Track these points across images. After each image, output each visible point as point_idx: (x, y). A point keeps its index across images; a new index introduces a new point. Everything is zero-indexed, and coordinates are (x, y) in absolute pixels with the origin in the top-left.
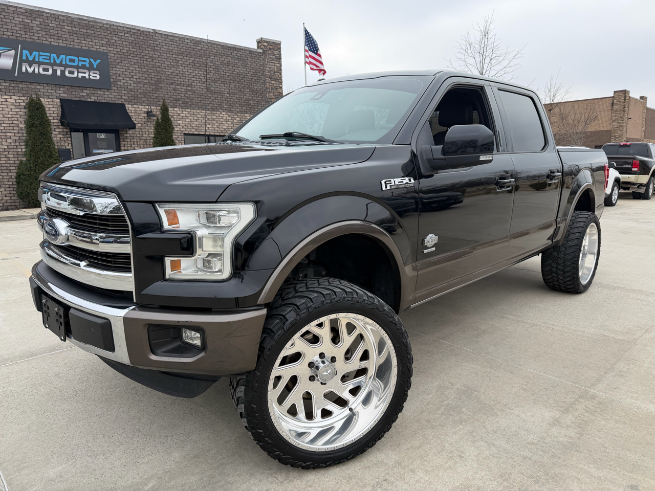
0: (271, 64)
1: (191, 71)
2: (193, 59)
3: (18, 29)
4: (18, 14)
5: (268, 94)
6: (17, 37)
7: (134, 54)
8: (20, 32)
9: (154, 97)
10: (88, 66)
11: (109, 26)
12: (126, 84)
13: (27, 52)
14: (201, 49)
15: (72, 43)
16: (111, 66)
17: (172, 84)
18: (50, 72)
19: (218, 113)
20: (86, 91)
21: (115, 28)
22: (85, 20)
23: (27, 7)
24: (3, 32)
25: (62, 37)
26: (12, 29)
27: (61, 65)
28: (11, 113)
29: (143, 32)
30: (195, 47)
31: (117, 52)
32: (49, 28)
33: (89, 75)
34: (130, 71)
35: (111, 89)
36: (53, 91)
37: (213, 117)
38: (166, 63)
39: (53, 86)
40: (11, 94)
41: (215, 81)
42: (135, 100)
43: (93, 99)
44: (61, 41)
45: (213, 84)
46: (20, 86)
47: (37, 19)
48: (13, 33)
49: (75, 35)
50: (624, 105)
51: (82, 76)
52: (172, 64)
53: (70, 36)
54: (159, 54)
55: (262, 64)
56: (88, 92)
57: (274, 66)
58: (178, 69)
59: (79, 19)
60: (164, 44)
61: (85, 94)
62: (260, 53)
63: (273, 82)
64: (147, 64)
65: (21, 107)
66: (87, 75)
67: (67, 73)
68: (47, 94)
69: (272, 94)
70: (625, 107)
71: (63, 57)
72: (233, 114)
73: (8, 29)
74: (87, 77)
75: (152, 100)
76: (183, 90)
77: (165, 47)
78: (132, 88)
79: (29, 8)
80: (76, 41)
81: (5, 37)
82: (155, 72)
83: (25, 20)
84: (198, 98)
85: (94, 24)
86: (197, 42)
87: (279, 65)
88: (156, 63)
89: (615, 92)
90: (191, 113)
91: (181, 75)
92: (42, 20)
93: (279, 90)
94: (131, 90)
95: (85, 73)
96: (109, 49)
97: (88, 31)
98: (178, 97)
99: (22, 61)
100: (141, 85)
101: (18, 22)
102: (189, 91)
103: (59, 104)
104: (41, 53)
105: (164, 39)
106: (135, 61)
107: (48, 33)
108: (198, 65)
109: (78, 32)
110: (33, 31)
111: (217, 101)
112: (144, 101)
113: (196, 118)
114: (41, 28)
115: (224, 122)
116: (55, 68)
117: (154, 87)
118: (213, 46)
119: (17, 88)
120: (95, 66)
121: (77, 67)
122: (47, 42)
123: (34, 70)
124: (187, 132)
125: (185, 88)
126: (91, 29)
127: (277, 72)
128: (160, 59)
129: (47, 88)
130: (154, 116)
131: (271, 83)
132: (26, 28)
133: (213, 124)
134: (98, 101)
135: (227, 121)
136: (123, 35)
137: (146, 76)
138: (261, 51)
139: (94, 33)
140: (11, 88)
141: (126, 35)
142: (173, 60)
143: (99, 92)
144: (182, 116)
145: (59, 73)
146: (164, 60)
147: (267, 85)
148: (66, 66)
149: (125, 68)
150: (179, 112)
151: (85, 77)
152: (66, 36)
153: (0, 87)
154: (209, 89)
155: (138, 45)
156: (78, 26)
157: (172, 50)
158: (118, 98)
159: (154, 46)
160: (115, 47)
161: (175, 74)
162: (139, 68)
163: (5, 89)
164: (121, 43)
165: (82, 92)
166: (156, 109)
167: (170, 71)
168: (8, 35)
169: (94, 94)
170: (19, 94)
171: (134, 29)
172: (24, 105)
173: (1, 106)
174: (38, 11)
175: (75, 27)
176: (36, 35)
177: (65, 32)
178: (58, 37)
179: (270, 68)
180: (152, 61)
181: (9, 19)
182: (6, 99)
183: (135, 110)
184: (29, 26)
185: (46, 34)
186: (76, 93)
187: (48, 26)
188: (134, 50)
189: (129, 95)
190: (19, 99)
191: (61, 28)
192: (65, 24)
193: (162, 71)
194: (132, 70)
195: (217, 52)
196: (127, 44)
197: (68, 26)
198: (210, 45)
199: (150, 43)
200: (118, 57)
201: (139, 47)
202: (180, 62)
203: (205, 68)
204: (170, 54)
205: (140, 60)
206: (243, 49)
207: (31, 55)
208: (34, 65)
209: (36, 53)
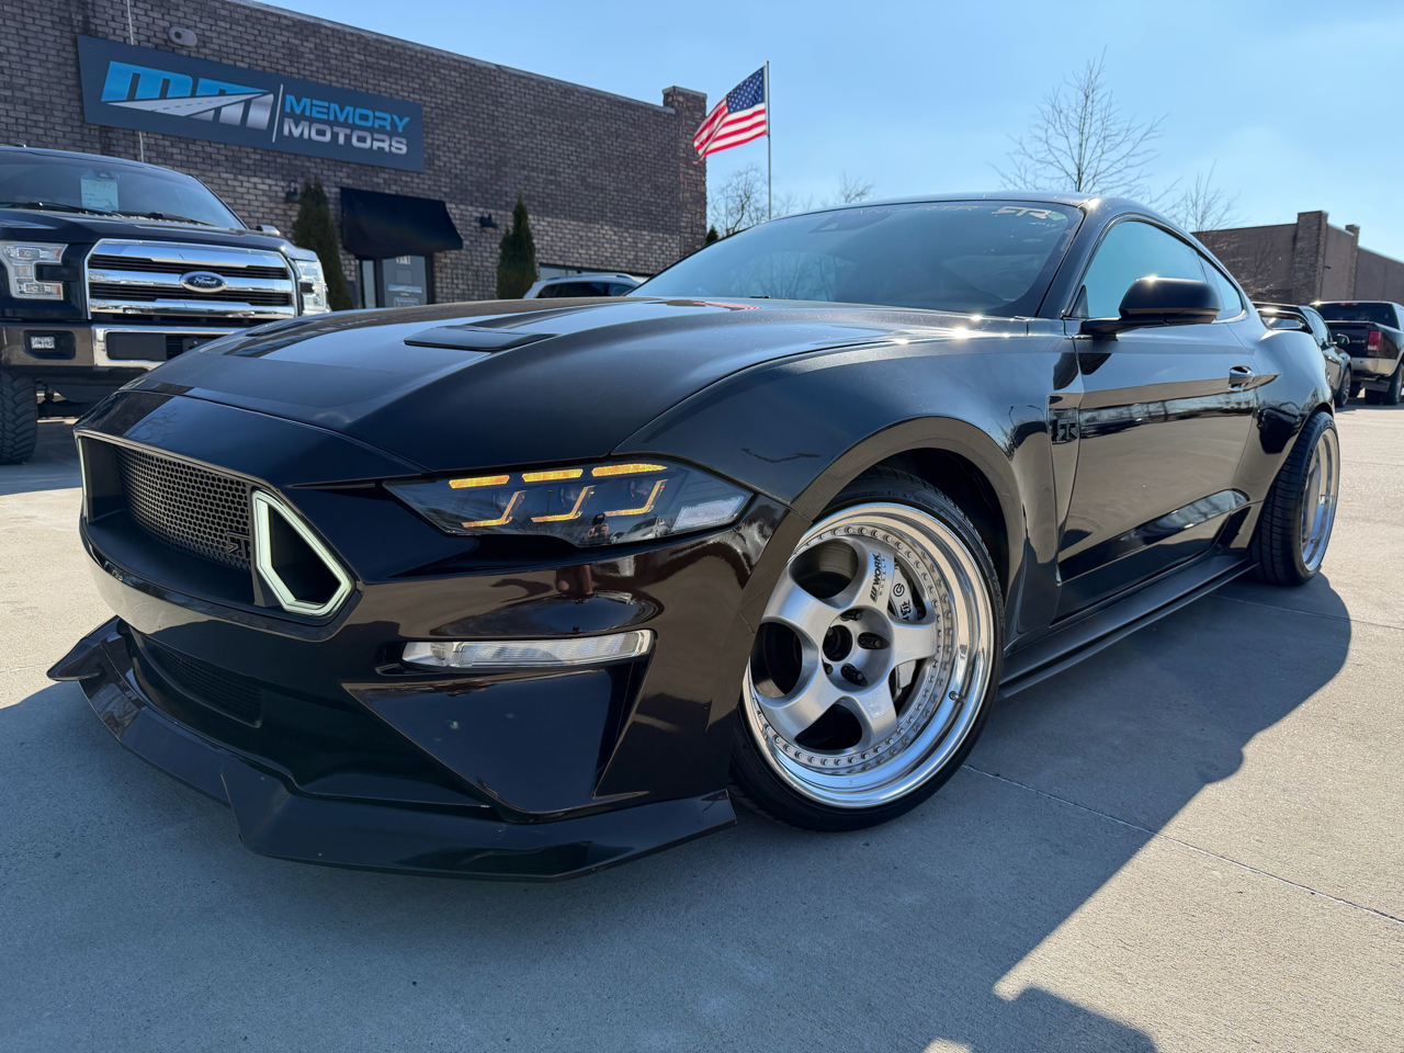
1: (556, 145)
2: (559, 122)
3: (280, 55)
4: (281, 29)
5: (681, 195)
6: (277, 70)
7: (463, 109)
8: (282, 62)
9: (493, 192)
10: (388, 128)
11: (424, 56)
12: (448, 165)
13: (293, 98)
14: (573, 105)
15: (365, 85)
16: (426, 129)
17: (523, 167)
18: (328, 137)
19: (597, 226)
20: (382, 175)
21: (435, 59)
22: (387, 43)
23: (295, 16)
24: (257, 60)
25: (349, 73)
26: (270, 55)
27: (345, 125)
28: (262, 210)
29: (480, 69)
30: (563, 100)
31: (436, 104)
32: (328, 55)
33: (390, 145)
34: (456, 140)
35: (424, 174)
36: (331, 173)
37: (590, 234)
38: (515, 127)
39: (330, 163)
40: (264, 175)
41: (593, 165)
42: (463, 196)
43: (394, 189)
44: (347, 81)
45: (591, 171)
46: (278, 160)
47: (310, 39)
48: (271, 63)
49: (369, 70)
50: (1318, 241)
51: (379, 148)
52: (526, 129)
53: (362, 71)
54: (504, 110)
55: (673, 135)
56: (387, 176)
58: (535, 141)
59: (377, 40)
60: (513, 93)
61: (381, 181)
62: (671, 115)
63: (691, 172)
64: (484, 129)
65: (278, 200)
66: (385, 146)
67: (354, 141)
68: (322, 177)
69: (688, 195)
70: (1318, 245)
71: (349, 109)
72: (622, 230)
73: (263, 55)
74: (387, 149)
75: (489, 196)
76: (541, 181)
77: (514, 98)
78: (458, 172)
79: (299, 17)
81: (259, 69)
82: (497, 143)
83: (292, 40)
84: (565, 196)
85: (402, 51)
86: (568, 90)
88: (498, 126)
89: (1300, 215)
90: (553, 225)
91: (539, 151)
92: (318, 41)
93: (701, 188)
94: (456, 176)
95: (383, 141)
96: (424, 98)
97: (392, 64)
98: (532, 193)
99: (284, 115)
100: (473, 168)
101: (280, 44)
102: (552, 182)
103: (339, 196)
104: (315, 102)
105: (513, 83)
106: (465, 122)
107: (328, 65)
108: (568, 134)
109: (375, 66)
110: (302, 60)
111: (596, 203)
112: (476, 198)
113: (560, 235)
114: (316, 55)
115: (606, 245)
116: (336, 129)
117: (494, 172)
118: (594, 98)
119: (273, 165)
120: (400, 130)
121: (371, 130)
122: (325, 82)
123: (302, 133)
124: (545, 261)
125: (544, 176)
126: (397, 60)
128: (505, 120)
129: (321, 166)
130: (495, 226)
131: (688, 174)
132: (293, 54)
133: (589, 248)
134: (401, 193)
135: (611, 242)
136: (447, 72)
137: (482, 150)
138: (672, 111)
139: (401, 68)
140: (264, 164)
141: (453, 73)
142: (526, 123)
143: (404, 178)
144: (540, 231)
145: (341, 139)
146: (512, 122)
147: (681, 175)
148: (354, 127)
149: (449, 134)
150: (534, 222)
151: (383, 149)
152: (355, 72)
153: (246, 161)
154: (583, 180)
155: (470, 93)
156: (375, 55)
157: (526, 104)
158: (435, 191)
159: (496, 96)
160: (433, 95)
161: (528, 149)
162: (470, 135)
163: (255, 165)
164: (443, 87)
165: (377, 176)
166: (496, 214)
167: (521, 143)
168: (264, 67)
169: (396, 180)
170: (277, 176)
171: (465, 63)
172: (283, 195)
173: (246, 196)
174: (313, 25)
175: (371, 56)
176: (307, 68)
177: (355, 64)
178: (343, 73)
179: (687, 144)
180: (493, 124)
181: (266, 37)
182: (255, 184)
183: (462, 215)
184: (297, 50)
185: (324, 68)
186: (367, 179)
187: (328, 51)
188: (465, 102)
189: (453, 186)
190: (276, 185)
191: (348, 57)
192: (355, 50)
193: (508, 142)
194: (459, 139)
195: (600, 111)
196: (453, 89)
197: (359, 53)
198: (588, 97)
199: (491, 90)
200: (437, 114)
201: (473, 96)
202: (538, 127)
203: (578, 141)
204: (522, 111)
205: (474, 121)
206: (642, 107)
207: (298, 104)
208: (303, 122)
209: (306, 101)
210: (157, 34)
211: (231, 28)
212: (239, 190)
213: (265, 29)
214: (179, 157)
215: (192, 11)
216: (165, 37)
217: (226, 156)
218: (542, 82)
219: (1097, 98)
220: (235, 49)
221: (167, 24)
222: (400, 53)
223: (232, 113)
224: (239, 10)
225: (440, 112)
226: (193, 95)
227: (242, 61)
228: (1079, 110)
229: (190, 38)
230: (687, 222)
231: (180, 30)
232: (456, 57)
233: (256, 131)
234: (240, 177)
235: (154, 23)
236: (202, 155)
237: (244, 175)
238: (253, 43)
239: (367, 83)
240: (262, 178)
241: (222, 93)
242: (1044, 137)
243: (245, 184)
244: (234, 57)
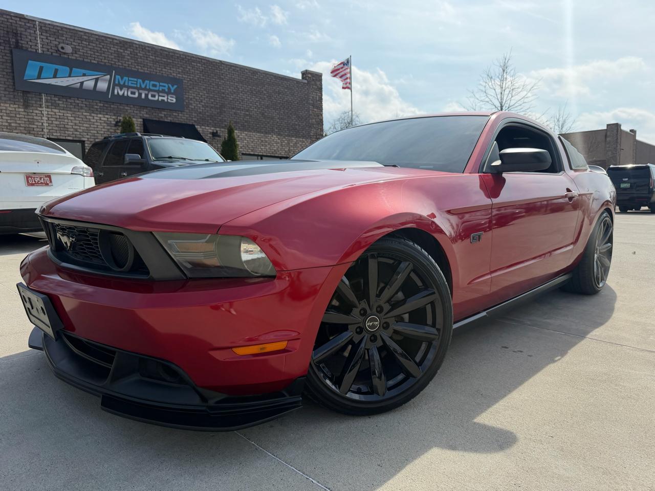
0: (314, 93)
1: (249, 98)
2: (251, 87)
3: (113, 57)
4: (114, 45)
5: (311, 121)
6: (112, 64)
7: (203, 81)
8: (114, 60)
9: (219, 120)
10: (167, 90)
11: (184, 57)
12: (196, 107)
13: (119, 77)
14: (257, 79)
15: (155, 71)
16: (185, 91)
17: (233, 109)
18: (136, 95)
19: (270, 136)
20: (164, 113)
21: (189, 58)
22: (166, 51)
23: (121, 39)
24: (102, 59)
25: (147, 65)
26: (108, 57)
27: (145, 89)
28: (103, 130)
29: (212, 62)
30: (252, 76)
31: (190, 79)
32: (137, 57)
33: (168, 99)
34: (200, 96)
35: (184, 112)
36: (138, 112)
37: (267, 140)
38: (229, 90)
39: (138, 107)
40: (105, 113)
41: (268, 107)
42: (204, 122)
43: (169, 119)
44: (146, 69)
45: (266, 110)
46: (112, 106)
47: (128, 49)
48: (109, 60)
49: (157, 63)
50: (617, 137)
51: (162, 100)
52: (234, 91)
53: (153, 64)
54: (224, 82)
55: (306, 93)
56: (166, 113)
57: (316, 95)
58: (239, 96)
59: (161, 50)
60: (228, 73)
61: (163, 115)
62: (305, 83)
63: (315, 110)
64: (214, 90)
65: (111, 125)
66: (165, 99)
67: (150, 97)
68: (133, 114)
69: (314, 120)
70: (617, 139)
71: (147, 82)
72: (282, 137)
73: (105, 57)
74: (166, 100)
75: (216, 122)
76: (242, 114)
77: (228, 76)
78: (201, 111)
79: (123, 39)
80: (159, 69)
81: (102, 63)
82: (220, 97)
83: (119, 50)
84: (254, 122)
85: (173, 54)
86: (255, 72)
87: (320, 94)
88: (221, 89)
89: (608, 125)
90: (248, 135)
91: (241, 101)
92: (132, 50)
93: (320, 117)
94: (200, 113)
95: (164, 97)
96: (184, 76)
97: (169, 61)
98: (238, 121)
99: (115, 85)
100: (208, 109)
101: (113, 52)
102: (247, 115)
103: (142, 123)
104: (130, 79)
105: (227, 69)
106: (204, 87)
107: (136, 62)
108: (255, 92)
109: (161, 62)
110: (124, 59)
111: (269, 125)
112: (210, 123)
113: (252, 140)
114: (131, 57)
115: (274, 145)
116: (140, 91)
117: (219, 111)
118: (267, 76)
119: (109, 108)
120: (172, 91)
121: (158, 92)
122: (135, 69)
123: (124, 93)
124: (244, 152)
125: (244, 112)
126: (171, 58)
127: (319, 101)
128: (224, 86)
129: (133, 109)
130: (219, 136)
132: (120, 56)
133: (266, 146)
134: (173, 121)
135: (277, 143)
136: (195, 64)
137: (213, 100)
138: (306, 81)
139: (173, 63)
140: (105, 108)
141: (198, 65)
142: (234, 87)
143: (174, 114)
144: (241, 138)
145: (143, 96)
146: (227, 87)
147: (311, 112)
148: (149, 90)
149: (196, 93)
150: (238, 134)
151: (164, 100)
152: (150, 65)
153: (96, 107)
154: (263, 114)
155: (207, 74)
156: (160, 56)
157: (234, 78)
158: (189, 120)
159: (219, 75)
160: (188, 74)
161: (236, 100)
162: (207, 93)
163: (100, 108)
164: (194, 71)
165: (161, 113)
166: (220, 130)
167: (232, 97)
168: (105, 63)
169: (170, 115)
170: (111, 114)
171: (204, 60)
172: (114, 123)
173: (95, 123)
174: (129, 43)
175: (158, 57)
176: (127, 63)
177: (150, 61)
178: (144, 65)
179: (313, 97)
180: (218, 88)
181: (106, 48)
182: (100, 117)
183: (203, 131)
184: (121, 55)
185: (135, 63)
186: (156, 114)
187: (137, 55)
188: (204, 78)
189: (199, 117)
190: (111, 118)
191: (147, 57)
192: (150, 54)
193: (226, 97)
194: (202, 95)
195: (270, 82)
196: (199, 72)
197: (152, 56)
198: (264, 75)
199: (217, 72)
200: (190, 84)
201: (208, 75)
202: (240, 89)
203: (260, 96)
204: (232, 82)
205: (209, 87)
206: (291, 80)
207: (122, 79)
208: (124, 88)
209: (126, 78)
210: (53, 48)
211: (89, 45)
212: (92, 120)
213: (106, 45)
214: (62, 105)
215: (69, 37)
216: (56, 49)
217: (86, 104)
218: (242, 68)
219: (508, 71)
220: (91, 54)
221: (57, 43)
222: (172, 56)
223: (89, 84)
224: (93, 36)
225: (191, 82)
226: (70, 76)
227: (94, 60)
228: (500, 77)
229: (68, 49)
230: (314, 133)
231: (63, 45)
232: (200, 57)
233: (101, 93)
234: (93, 115)
235: (51, 42)
236: (74, 104)
237: (95, 114)
238: (100, 52)
239: (156, 69)
240: (104, 115)
241: (84, 75)
242: (484, 90)
243: (95, 118)
244: (90, 58)
